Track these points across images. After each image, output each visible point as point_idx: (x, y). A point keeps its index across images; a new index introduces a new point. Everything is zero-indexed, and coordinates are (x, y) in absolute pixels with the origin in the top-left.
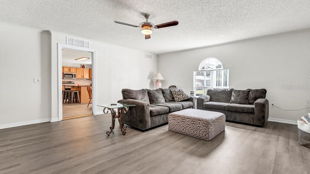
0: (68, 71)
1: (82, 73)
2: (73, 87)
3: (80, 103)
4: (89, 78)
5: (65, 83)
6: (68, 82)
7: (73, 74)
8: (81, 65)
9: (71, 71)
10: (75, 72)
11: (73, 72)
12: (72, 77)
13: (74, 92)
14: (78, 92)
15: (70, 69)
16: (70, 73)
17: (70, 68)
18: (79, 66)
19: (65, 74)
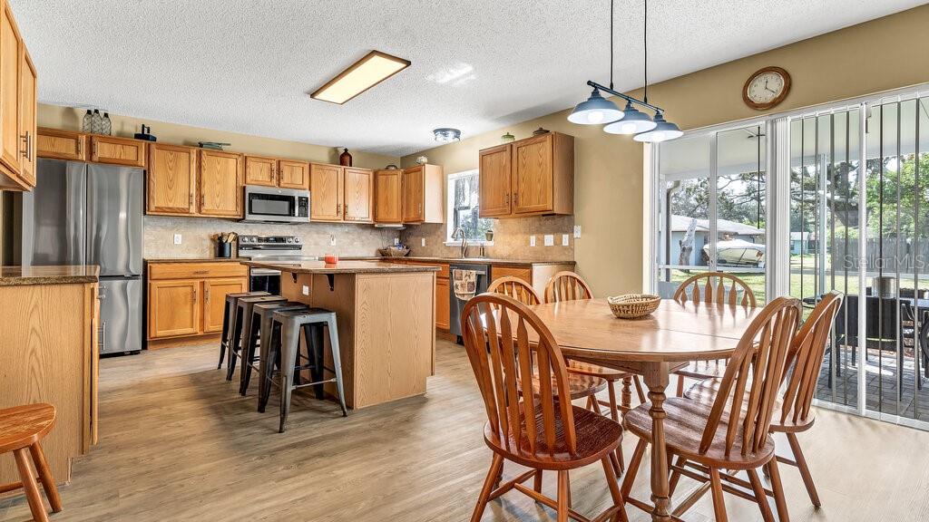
0: (272, 177)
1: (341, 190)
2: (296, 274)
3: (350, 407)
4: (370, 220)
5: (254, 248)
6: (267, 240)
7: (296, 194)
8: (336, 149)
9: (286, 179)
10: (307, 186)
11: (294, 183)
12: (291, 213)
13: (300, 320)
14: (331, 319)
15: (277, 169)
16: (280, 192)
17: (279, 161)
18: (324, 157)
19: (252, 195)
